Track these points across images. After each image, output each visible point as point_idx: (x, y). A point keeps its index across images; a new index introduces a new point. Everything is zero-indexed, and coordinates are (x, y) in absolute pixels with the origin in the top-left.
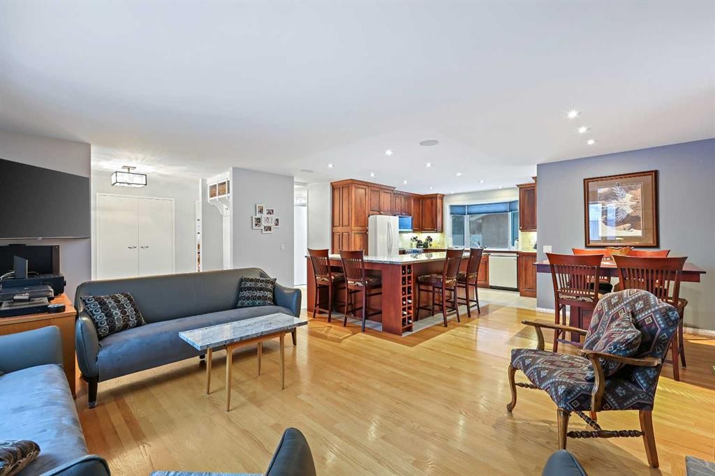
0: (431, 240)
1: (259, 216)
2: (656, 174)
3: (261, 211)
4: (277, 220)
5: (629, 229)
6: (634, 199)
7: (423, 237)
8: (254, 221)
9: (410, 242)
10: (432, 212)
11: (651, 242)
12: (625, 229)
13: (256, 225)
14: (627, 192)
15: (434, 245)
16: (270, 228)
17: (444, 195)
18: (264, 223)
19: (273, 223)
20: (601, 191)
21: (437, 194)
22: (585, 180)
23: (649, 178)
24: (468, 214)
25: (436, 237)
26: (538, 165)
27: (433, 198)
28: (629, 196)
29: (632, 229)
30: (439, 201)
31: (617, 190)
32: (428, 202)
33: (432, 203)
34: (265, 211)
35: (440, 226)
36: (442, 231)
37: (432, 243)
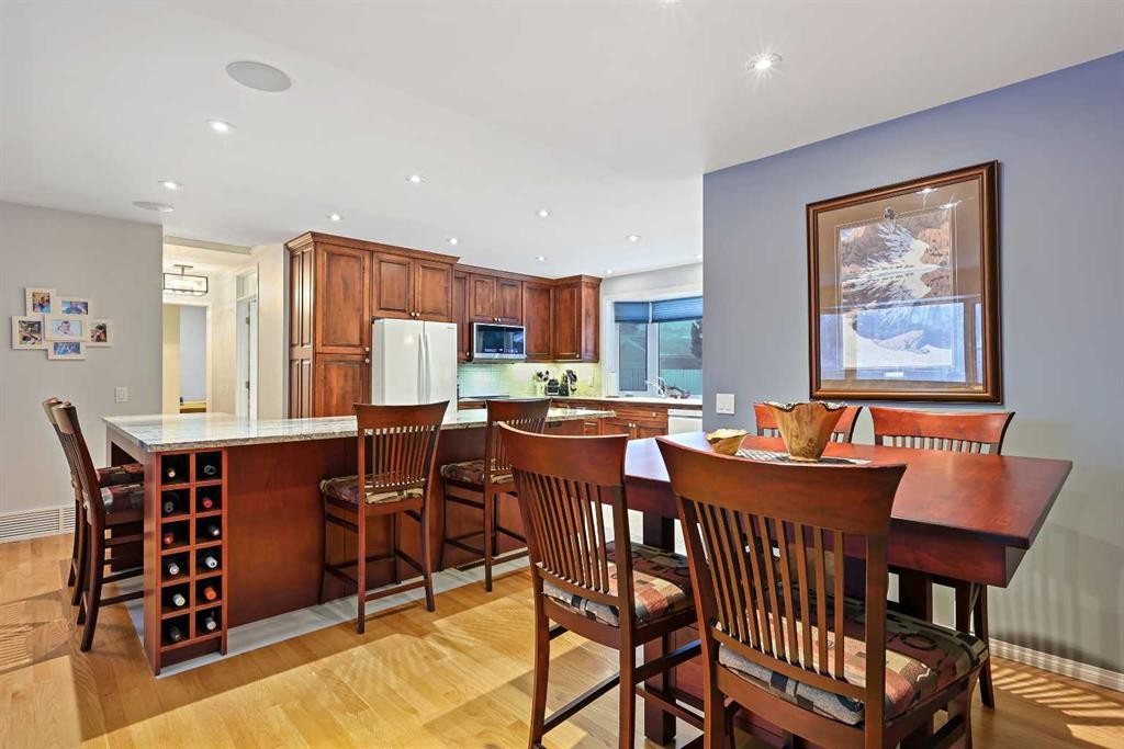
0: (574, 378)
1: (33, 316)
2: (992, 172)
3: (43, 304)
4: (102, 328)
5: (918, 347)
6: (932, 254)
7: (557, 371)
8: (16, 328)
9: (530, 383)
10: (572, 318)
11: (978, 388)
12: (908, 347)
13: (25, 338)
14: (914, 235)
15: (581, 391)
16: (76, 348)
17: (600, 280)
18: (51, 334)
19: (89, 334)
20: (848, 236)
21: (580, 277)
22: (809, 206)
23: (974, 189)
24: (654, 321)
25: (582, 370)
26: (705, 176)
27: (573, 283)
28: (919, 246)
29: (928, 347)
30: (586, 292)
31: (886, 229)
32: (566, 294)
33: (572, 298)
34: (57, 306)
35: (591, 347)
36: (596, 358)
37: (577, 384)
